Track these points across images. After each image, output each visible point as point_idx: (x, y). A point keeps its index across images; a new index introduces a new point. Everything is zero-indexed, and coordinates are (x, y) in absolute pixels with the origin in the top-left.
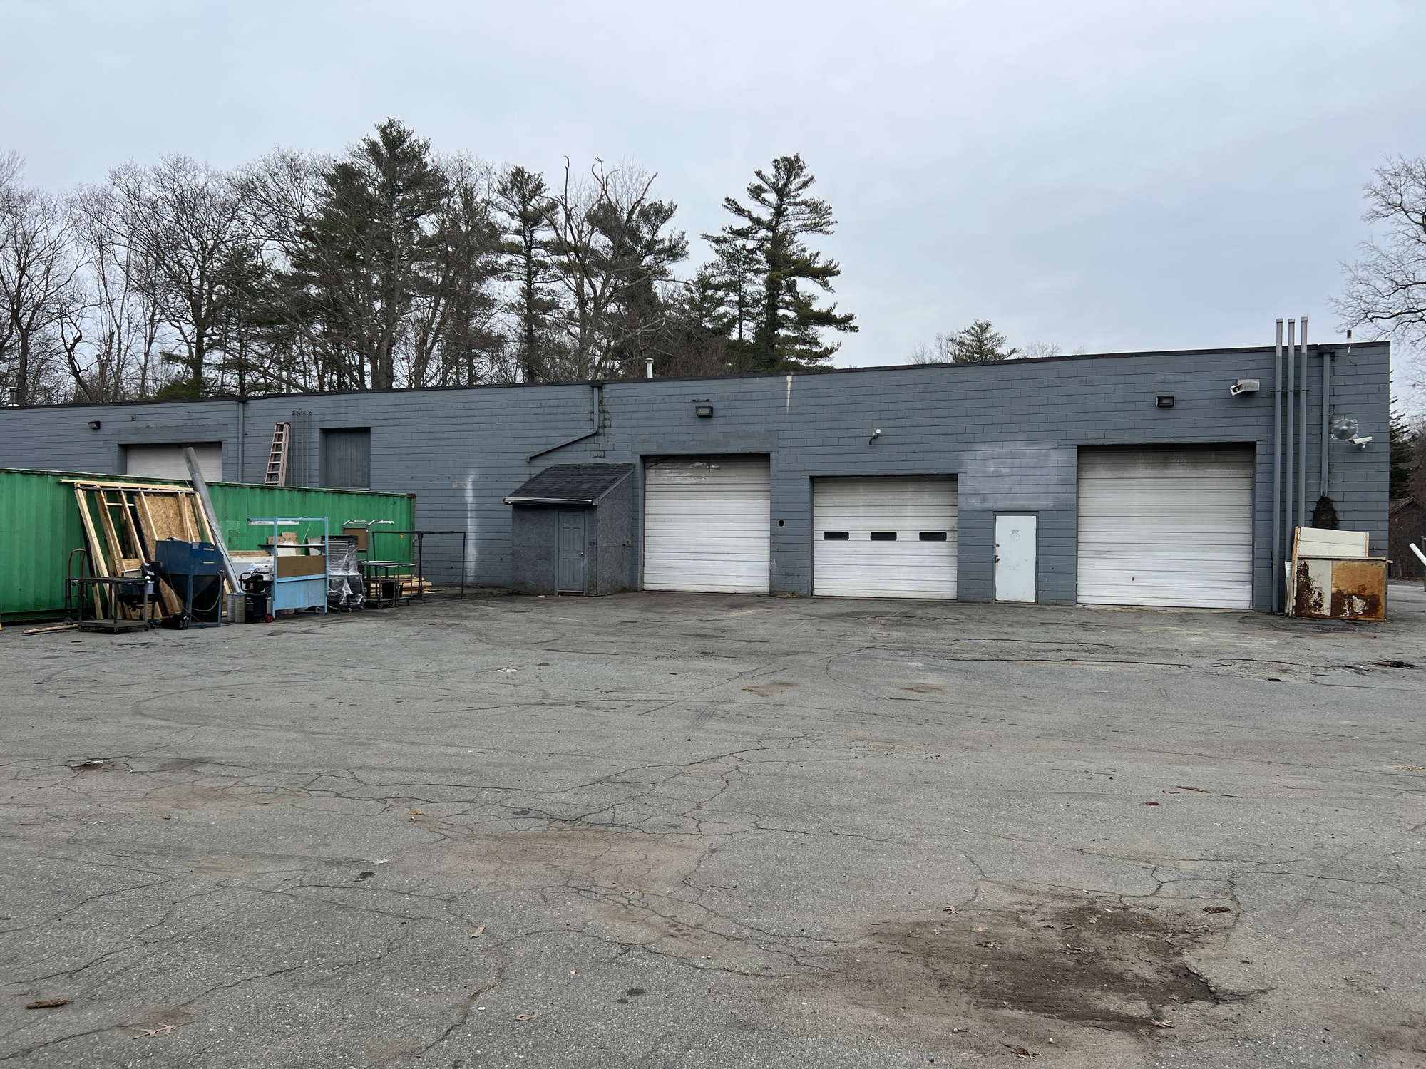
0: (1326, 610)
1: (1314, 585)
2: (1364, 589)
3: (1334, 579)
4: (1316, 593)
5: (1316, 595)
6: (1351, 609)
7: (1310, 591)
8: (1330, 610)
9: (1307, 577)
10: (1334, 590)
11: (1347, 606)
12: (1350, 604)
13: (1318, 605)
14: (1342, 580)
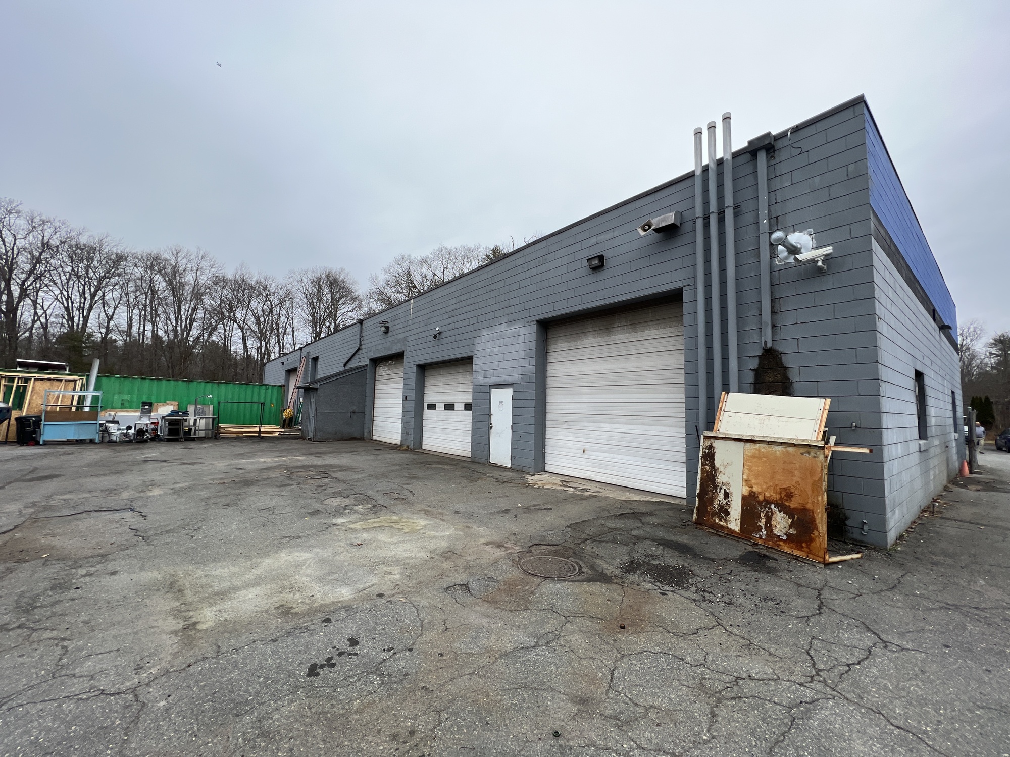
0: (734, 523)
1: (721, 479)
2: (790, 495)
3: (746, 471)
4: (722, 491)
5: (721, 495)
6: (769, 527)
7: (715, 487)
8: (739, 522)
9: (713, 466)
10: (746, 491)
11: (763, 521)
12: (769, 519)
13: (724, 511)
14: (757, 476)
